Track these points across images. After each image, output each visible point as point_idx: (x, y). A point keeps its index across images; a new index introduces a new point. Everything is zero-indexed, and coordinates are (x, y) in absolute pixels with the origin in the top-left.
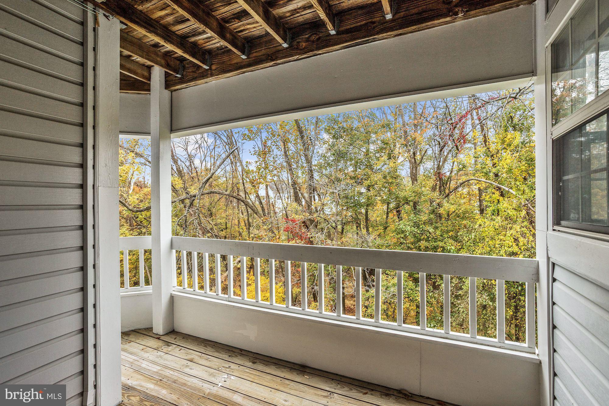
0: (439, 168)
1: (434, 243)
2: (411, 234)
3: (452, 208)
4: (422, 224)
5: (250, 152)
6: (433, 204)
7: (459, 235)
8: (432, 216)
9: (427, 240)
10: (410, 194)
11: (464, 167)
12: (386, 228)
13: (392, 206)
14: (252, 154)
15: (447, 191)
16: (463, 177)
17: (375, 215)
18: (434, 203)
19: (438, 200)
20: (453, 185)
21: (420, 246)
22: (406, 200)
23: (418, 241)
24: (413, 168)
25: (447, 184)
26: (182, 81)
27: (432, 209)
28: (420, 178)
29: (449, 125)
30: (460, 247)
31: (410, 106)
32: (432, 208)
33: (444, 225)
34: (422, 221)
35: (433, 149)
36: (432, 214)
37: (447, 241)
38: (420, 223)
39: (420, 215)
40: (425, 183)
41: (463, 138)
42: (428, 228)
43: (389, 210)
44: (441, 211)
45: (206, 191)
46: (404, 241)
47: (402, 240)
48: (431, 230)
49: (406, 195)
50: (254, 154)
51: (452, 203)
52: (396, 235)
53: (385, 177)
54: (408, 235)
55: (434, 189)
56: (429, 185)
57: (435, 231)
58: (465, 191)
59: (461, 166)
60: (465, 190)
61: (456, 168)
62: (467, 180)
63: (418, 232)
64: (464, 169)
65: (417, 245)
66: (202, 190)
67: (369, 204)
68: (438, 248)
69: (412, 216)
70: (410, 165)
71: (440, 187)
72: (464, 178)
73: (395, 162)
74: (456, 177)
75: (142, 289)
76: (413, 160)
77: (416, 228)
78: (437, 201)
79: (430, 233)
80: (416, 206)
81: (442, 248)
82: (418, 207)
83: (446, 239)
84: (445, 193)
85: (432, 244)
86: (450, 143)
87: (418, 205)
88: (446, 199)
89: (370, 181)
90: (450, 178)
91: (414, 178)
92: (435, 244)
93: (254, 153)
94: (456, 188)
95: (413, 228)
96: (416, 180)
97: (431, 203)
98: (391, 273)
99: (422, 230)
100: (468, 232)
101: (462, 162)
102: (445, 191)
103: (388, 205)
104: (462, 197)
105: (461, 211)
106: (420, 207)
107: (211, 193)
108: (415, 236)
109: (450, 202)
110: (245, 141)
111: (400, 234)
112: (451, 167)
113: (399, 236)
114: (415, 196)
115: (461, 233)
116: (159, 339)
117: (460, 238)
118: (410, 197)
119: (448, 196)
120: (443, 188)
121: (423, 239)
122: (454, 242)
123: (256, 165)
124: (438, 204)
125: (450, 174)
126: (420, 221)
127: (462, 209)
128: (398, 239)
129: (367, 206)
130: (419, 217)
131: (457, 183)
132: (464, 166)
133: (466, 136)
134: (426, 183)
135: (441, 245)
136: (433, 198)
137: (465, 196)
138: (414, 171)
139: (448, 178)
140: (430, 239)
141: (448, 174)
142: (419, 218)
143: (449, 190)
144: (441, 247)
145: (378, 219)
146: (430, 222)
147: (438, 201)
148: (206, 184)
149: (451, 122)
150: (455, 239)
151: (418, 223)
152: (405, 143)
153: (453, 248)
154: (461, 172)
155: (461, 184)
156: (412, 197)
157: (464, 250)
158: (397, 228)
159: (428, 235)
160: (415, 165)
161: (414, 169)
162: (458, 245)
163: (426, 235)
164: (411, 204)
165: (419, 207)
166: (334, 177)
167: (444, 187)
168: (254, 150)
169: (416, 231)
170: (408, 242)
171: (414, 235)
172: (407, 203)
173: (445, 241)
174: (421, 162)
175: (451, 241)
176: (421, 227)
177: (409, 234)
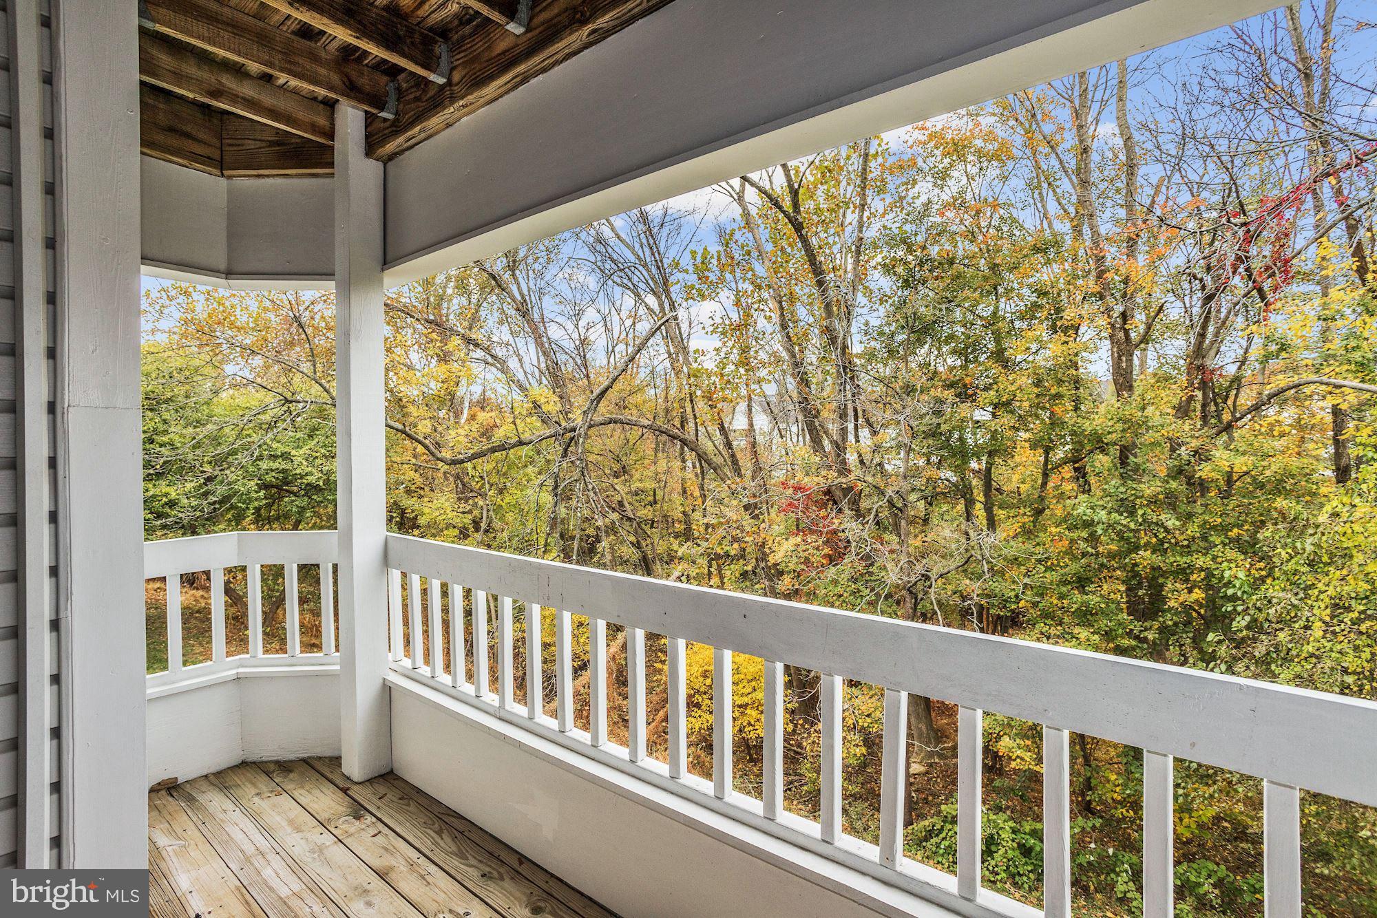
0: (1199, 352)
1: (1178, 558)
2: (1110, 531)
3: (1241, 464)
4: (1142, 506)
5: (704, 328)
6: (1178, 452)
7: (1261, 538)
8: (1174, 485)
9: (1159, 548)
10: (1110, 424)
11: (1283, 348)
12: (1039, 512)
13: (1059, 454)
14: (707, 333)
15: (1226, 417)
16: (1280, 377)
17: (1015, 478)
18: (1183, 448)
19: (1194, 441)
20: (1246, 398)
21: (1135, 565)
22: (1098, 442)
23: (1130, 552)
24: (1119, 356)
25: (1227, 397)
26: (397, 128)
27: (1175, 466)
28: (1141, 383)
29: (1236, 228)
30: (1264, 573)
31: (1118, 191)
32: (1176, 463)
33: (1210, 511)
34: (1142, 497)
35: (1184, 303)
36: (1174, 478)
37: (1220, 554)
38: (1138, 501)
39: (1140, 482)
40: (1153, 395)
41: (1282, 267)
42: (1162, 517)
43: (1050, 467)
44: (1204, 471)
45: (598, 418)
46: (1089, 549)
47: (1082, 545)
48: (1172, 522)
49: (1098, 428)
50: (712, 332)
51: (1241, 449)
52: (1067, 533)
53: (1038, 384)
54: (1100, 532)
55: (1183, 411)
56: (1165, 399)
57: (1183, 526)
58: (1289, 414)
59: (1273, 348)
60: (1285, 414)
61: (1256, 352)
62: (1291, 384)
63: (1132, 526)
64: (1284, 355)
65: (1127, 560)
66: (590, 416)
67: (997, 450)
68: (1192, 573)
69: (1113, 483)
70: (1112, 347)
71: (1204, 406)
72: (1282, 381)
73: (1066, 343)
74: (1260, 379)
75: (328, 659)
76: (1121, 335)
77: (1125, 514)
78: (1193, 445)
79: (1167, 530)
80: (1127, 458)
81: (1203, 573)
82: (1132, 459)
83: (1216, 549)
84: (1220, 421)
85: (1172, 559)
86: (1236, 281)
87: (1132, 454)
88: (1225, 437)
89: (997, 391)
90: (1237, 381)
91: (1123, 382)
92: (1183, 560)
93: (712, 328)
94: (1256, 408)
95: (1114, 515)
96: (1130, 388)
97: (1173, 450)
98: (1051, 631)
99: (1144, 520)
100: (1293, 533)
101: (1277, 335)
102: (1219, 417)
103: (1047, 453)
104: (1276, 433)
105: (1268, 473)
106: (1139, 460)
107: (610, 423)
108: (1123, 537)
109: (1232, 447)
110: (690, 301)
111: (1077, 529)
112: (1241, 352)
113: (1075, 535)
114: (1124, 430)
115: (1268, 534)
116: (345, 791)
117: (1265, 548)
118: (1109, 433)
119: (1228, 428)
120: (1213, 408)
121: (1145, 545)
122: (1242, 557)
123: (717, 358)
124: (1196, 452)
125: (1239, 368)
126: (1137, 497)
127: (1273, 468)
128: (1072, 541)
129: (991, 454)
130: (1134, 486)
131: (1260, 394)
132: (1283, 345)
133: (1293, 257)
134: (1156, 396)
135: (1201, 563)
136: (1178, 435)
137: (1287, 429)
138: (1124, 365)
139: (1232, 382)
140: (1166, 545)
141: (1232, 369)
142: (1135, 489)
143: (1233, 414)
144: (1202, 570)
145: (1023, 488)
146: (1170, 501)
147: (1195, 443)
148: (598, 402)
149: (1243, 221)
150: (1248, 547)
151: (1133, 501)
152: (1099, 289)
153: (1241, 575)
154: (1273, 364)
155: (1271, 397)
156: (1114, 435)
157: (1277, 582)
158: (1069, 513)
159: (1161, 537)
160: (1124, 348)
161: (1124, 359)
162: (1259, 565)
163: (1156, 536)
164: (1114, 451)
165: (1135, 460)
166: (901, 384)
167: (1216, 404)
168: (712, 322)
169: (1124, 522)
170: (1101, 549)
171: (1120, 535)
172: (1103, 450)
173: (1215, 553)
174: (1145, 339)
175: (1232, 554)
176: (1140, 512)
177: (1105, 531)
